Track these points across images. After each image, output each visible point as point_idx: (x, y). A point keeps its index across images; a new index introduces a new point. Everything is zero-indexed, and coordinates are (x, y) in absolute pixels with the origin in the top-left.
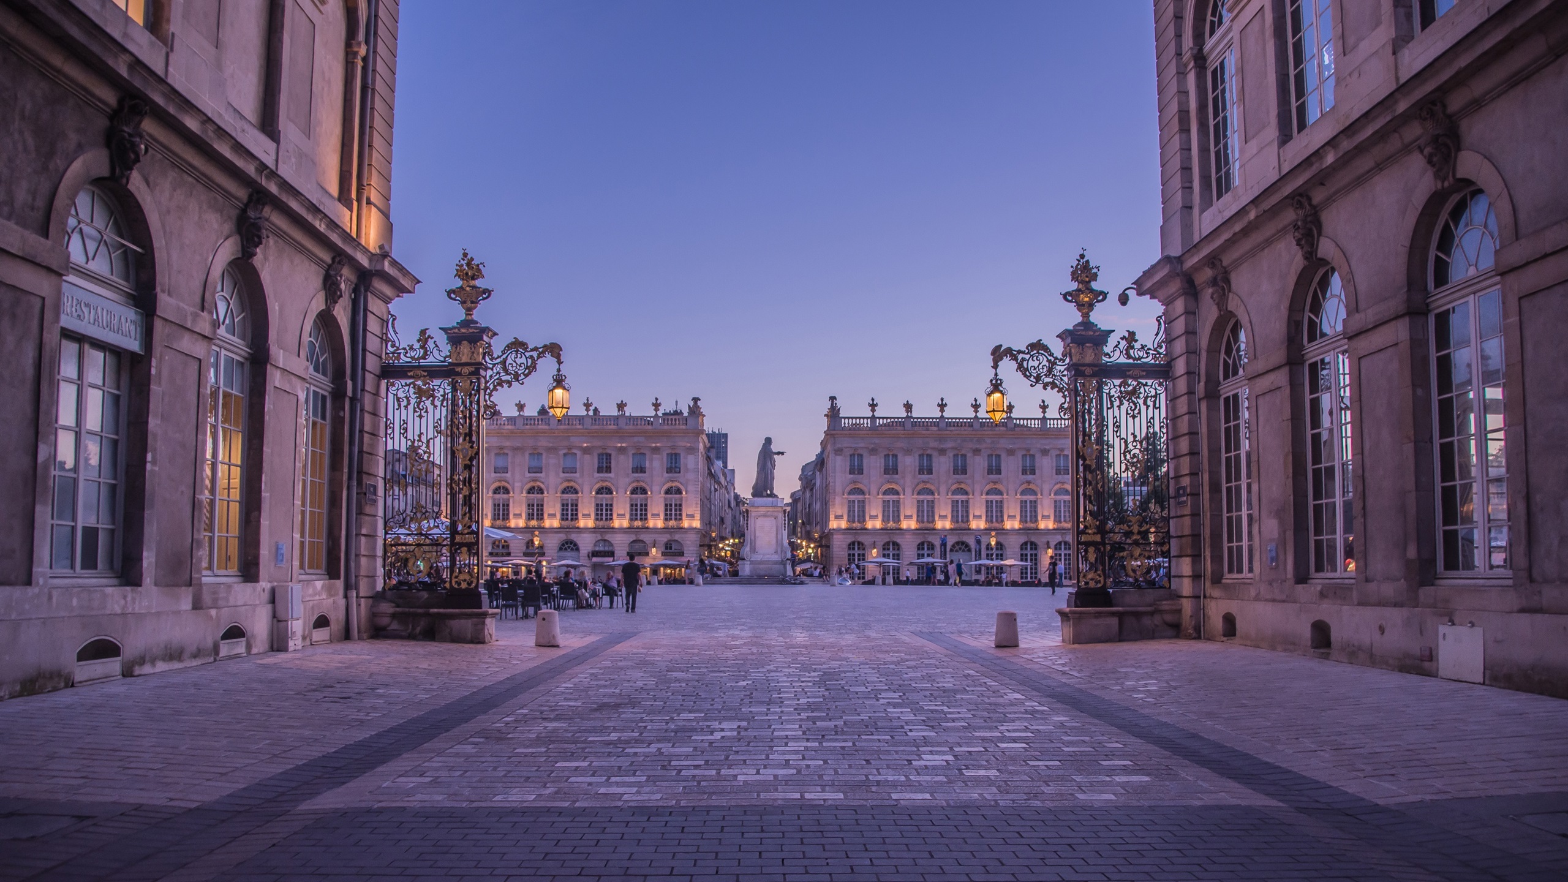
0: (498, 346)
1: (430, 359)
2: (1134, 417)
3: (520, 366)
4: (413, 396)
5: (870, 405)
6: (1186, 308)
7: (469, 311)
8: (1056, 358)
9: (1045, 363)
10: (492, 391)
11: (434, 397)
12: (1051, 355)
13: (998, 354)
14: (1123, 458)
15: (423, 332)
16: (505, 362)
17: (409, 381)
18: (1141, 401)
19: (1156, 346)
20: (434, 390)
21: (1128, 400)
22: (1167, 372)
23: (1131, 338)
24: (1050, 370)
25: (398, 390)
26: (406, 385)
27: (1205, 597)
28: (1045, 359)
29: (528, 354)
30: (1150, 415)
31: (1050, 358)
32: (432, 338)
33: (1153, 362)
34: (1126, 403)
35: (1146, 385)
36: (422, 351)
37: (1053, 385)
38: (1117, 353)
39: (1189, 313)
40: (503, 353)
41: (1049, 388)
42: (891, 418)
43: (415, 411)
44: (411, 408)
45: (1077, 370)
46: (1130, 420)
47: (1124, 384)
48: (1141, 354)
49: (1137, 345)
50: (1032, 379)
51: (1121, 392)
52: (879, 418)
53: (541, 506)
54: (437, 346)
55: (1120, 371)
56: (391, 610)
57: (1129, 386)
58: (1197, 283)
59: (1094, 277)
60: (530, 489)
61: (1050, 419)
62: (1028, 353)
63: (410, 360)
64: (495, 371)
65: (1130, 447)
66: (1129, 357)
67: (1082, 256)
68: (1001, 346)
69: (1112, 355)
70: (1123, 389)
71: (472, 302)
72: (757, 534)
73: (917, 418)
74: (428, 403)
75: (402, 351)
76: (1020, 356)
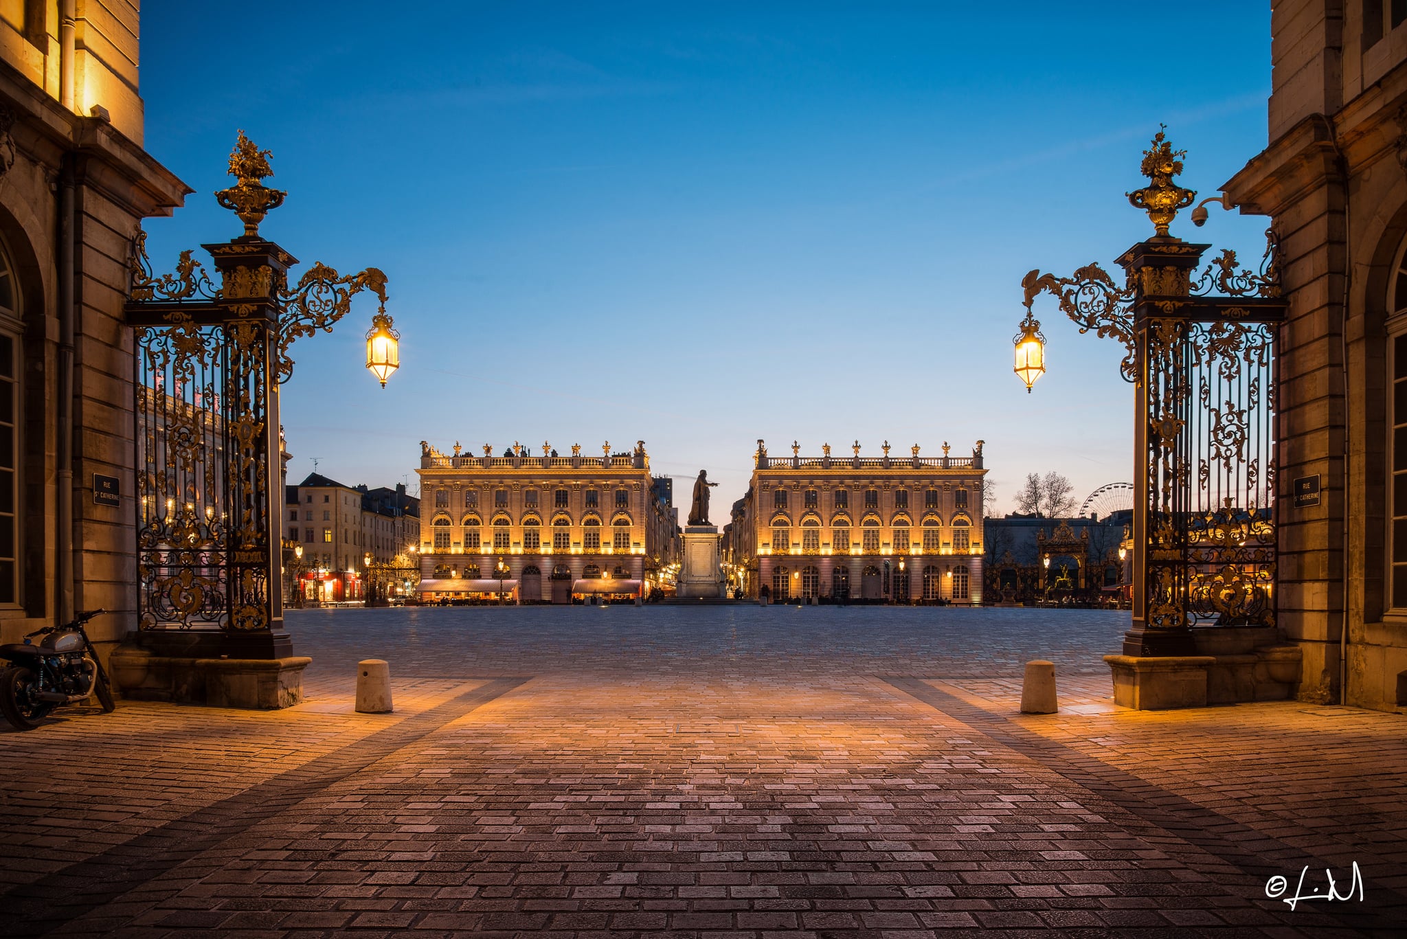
0: (294, 276)
1: (197, 296)
2: (1230, 378)
3: (326, 305)
4: (173, 350)
5: (793, 447)
6: (1329, 205)
7: (251, 223)
8: (1118, 291)
9: (1102, 297)
10: (286, 342)
11: (202, 351)
12: (1111, 285)
13: (1033, 284)
14: (1212, 439)
15: (185, 256)
16: (304, 299)
17: (165, 329)
18: (1241, 354)
19: (1264, 273)
20: (203, 341)
21: (1221, 354)
22: (1282, 311)
23: (1228, 260)
24: (1109, 308)
25: (150, 341)
26: (162, 333)
27: (1348, 642)
28: (1102, 292)
29: (336, 287)
30: (1254, 375)
31: (1109, 290)
32: (199, 265)
33: (1259, 296)
34: (1219, 358)
35: (1249, 330)
36: (184, 284)
37: (1113, 331)
38: (1208, 282)
39: (1335, 212)
40: (301, 284)
41: (1107, 335)
42: (811, 458)
43: (175, 372)
44: (169, 367)
45: (1147, 308)
46: (1224, 382)
47: (1217, 329)
48: (1242, 284)
49: (1237, 272)
50: (1082, 321)
51: (1211, 340)
52: (801, 459)
53: (507, 535)
54: (205, 277)
55: (1211, 310)
56: (143, 660)
57: (1224, 331)
58: (1352, 161)
59: (1178, 168)
60: (497, 521)
61: (951, 459)
62: (1077, 283)
63: (166, 297)
64: (289, 312)
65: (1224, 421)
66: (1224, 288)
67: (1160, 137)
68: (1037, 272)
69: (1199, 285)
70: (1214, 336)
71: (254, 210)
72: (693, 559)
73: (834, 459)
74: (194, 360)
75: (156, 284)
76: (1065, 288)
